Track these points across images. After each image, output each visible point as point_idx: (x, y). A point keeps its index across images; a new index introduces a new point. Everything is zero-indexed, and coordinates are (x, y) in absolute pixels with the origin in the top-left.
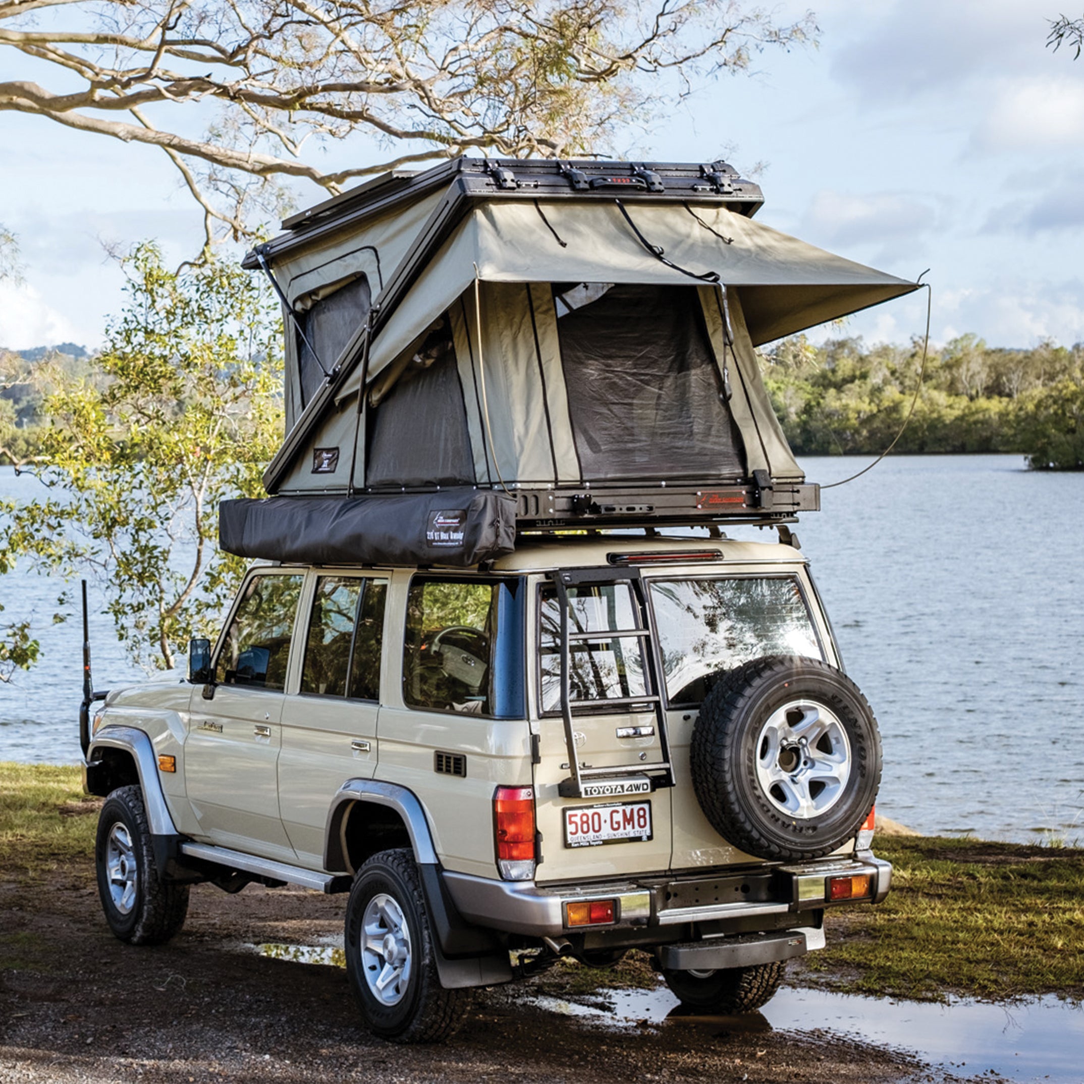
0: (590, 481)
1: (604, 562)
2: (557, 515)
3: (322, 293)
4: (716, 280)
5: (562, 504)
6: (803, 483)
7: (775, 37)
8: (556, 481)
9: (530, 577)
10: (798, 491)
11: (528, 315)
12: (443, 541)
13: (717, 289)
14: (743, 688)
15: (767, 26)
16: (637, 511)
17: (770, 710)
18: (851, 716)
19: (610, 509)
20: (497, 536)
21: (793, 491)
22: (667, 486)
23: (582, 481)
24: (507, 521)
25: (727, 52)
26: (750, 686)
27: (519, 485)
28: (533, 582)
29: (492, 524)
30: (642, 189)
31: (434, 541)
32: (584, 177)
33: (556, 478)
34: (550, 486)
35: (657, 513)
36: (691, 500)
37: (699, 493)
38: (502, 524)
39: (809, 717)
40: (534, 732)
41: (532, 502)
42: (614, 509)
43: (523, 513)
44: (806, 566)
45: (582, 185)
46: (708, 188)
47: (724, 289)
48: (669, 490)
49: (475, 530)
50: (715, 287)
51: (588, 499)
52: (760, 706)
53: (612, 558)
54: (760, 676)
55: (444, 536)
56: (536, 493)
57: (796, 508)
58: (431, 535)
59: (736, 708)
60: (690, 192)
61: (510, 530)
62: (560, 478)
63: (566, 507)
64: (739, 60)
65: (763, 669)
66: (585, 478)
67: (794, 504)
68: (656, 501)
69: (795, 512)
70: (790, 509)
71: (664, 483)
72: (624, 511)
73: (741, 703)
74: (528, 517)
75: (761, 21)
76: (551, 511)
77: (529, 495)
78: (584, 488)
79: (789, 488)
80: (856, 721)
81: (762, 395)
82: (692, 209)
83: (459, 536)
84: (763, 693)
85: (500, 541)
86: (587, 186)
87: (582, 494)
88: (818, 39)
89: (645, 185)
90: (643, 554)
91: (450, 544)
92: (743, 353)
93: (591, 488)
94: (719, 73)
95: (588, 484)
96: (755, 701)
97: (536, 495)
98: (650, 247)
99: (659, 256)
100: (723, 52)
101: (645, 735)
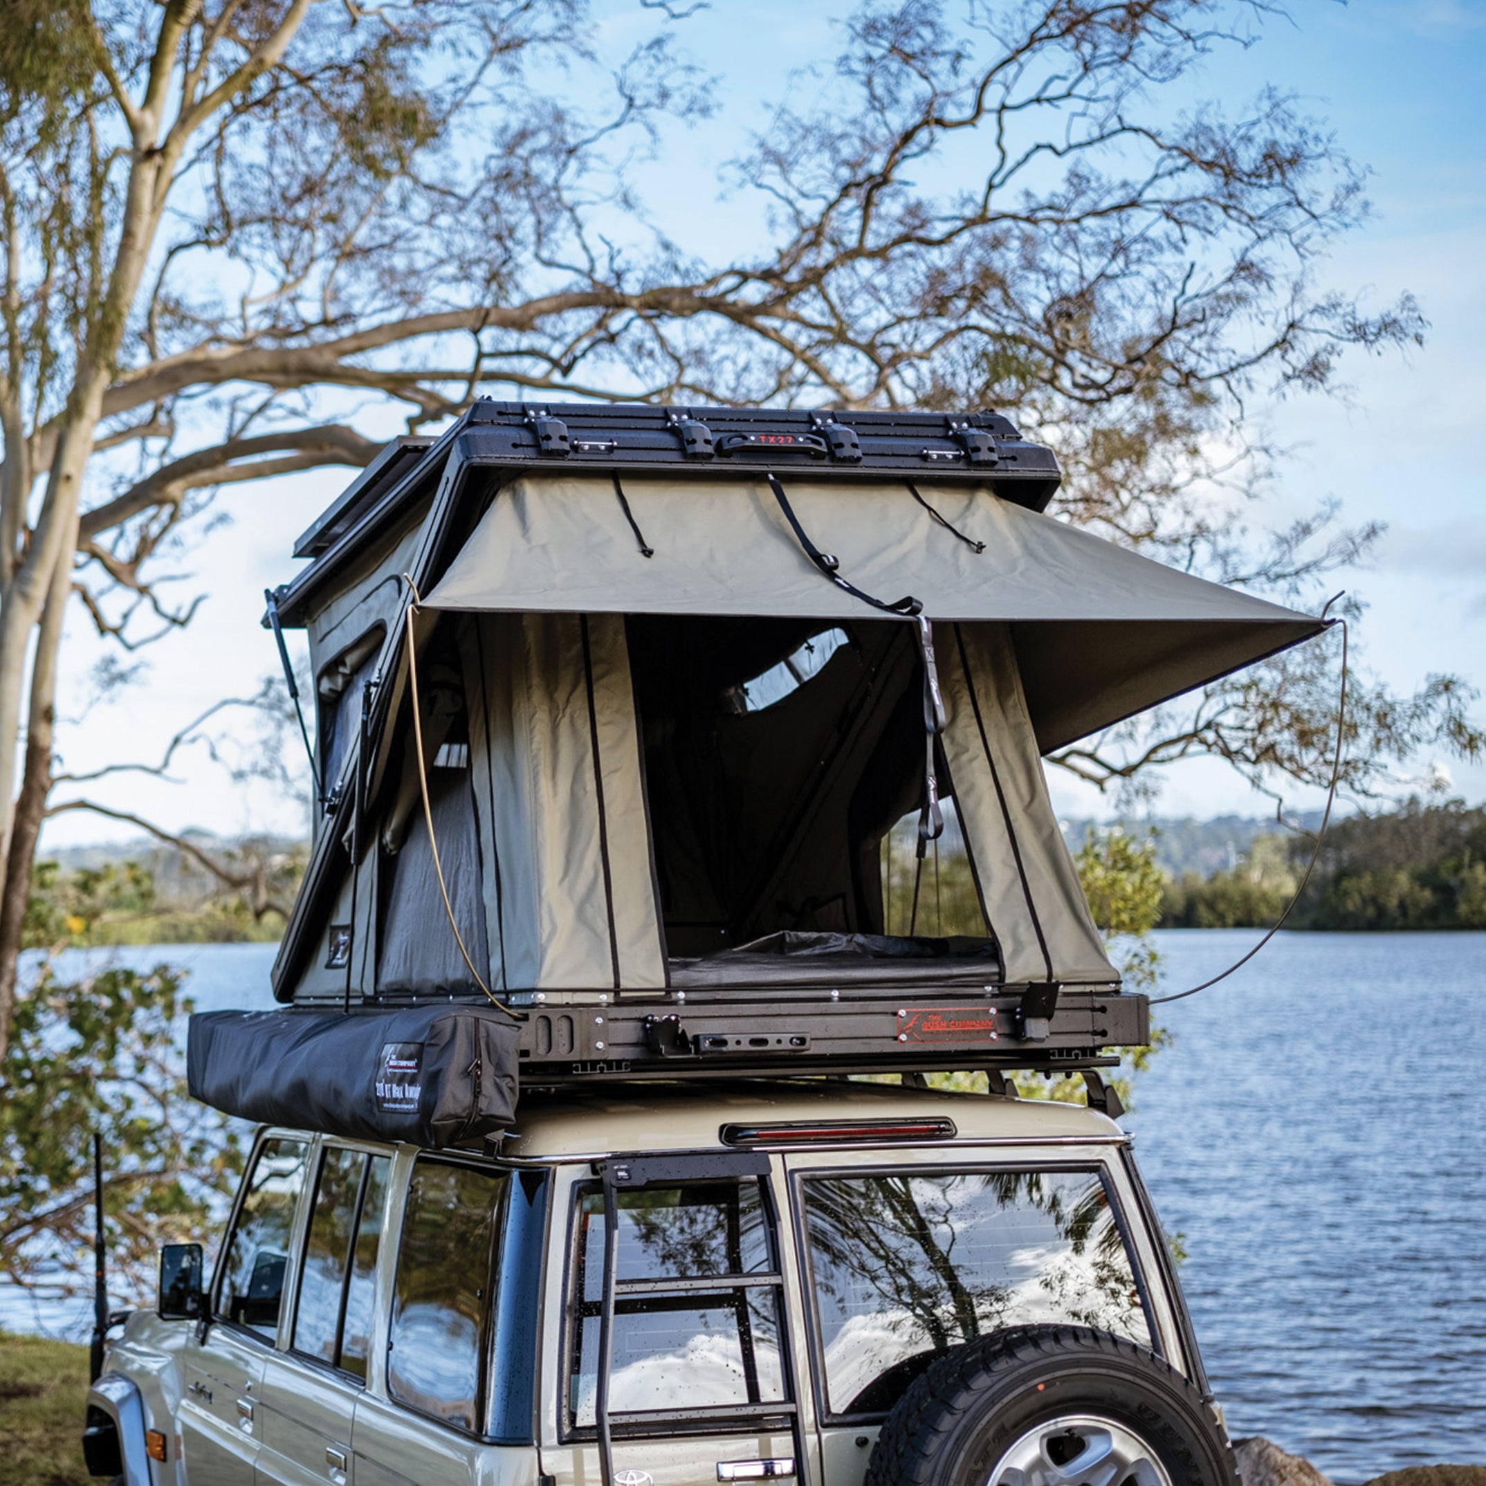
0: (686, 990)
1: (714, 1143)
2: (616, 1054)
3: (351, 660)
4: (915, 611)
5: (628, 1032)
6: (1117, 992)
7: (1360, 332)
8: (617, 989)
9: (561, 1170)
10: (1103, 1009)
11: (582, 686)
12: (395, 1101)
13: (913, 628)
14: (954, 1391)
15: (1349, 319)
16: (772, 1046)
17: (1007, 1436)
18: (1180, 1448)
19: (719, 1042)
20: (477, 1093)
21: (1093, 1009)
22: (842, 999)
23: (670, 988)
24: (499, 1067)
25: (1298, 358)
26: (968, 1388)
27: (541, 997)
28: (565, 1179)
29: (466, 1073)
30: (818, 456)
31: (384, 1099)
32: (703, 433)
33: (617, 984)
34: (604, 998)
35: (814, 1049)
36: (884, 1025)
37: (902, 1012)
38: (488, 1070)
39: (1095, 1451)
40: (547, 1472)
41: (560, 1028)
42: (724, 1043)
43: (542, 1048)
44: (1124, 1149)
45: (700, 447)
46: (950, 454)
47: (925, 628)
48: (846, 1006)
49: (432, 1083)
50: (909, 623)
51: (671, 1025)
52: (985, 1429)
53: (730, 1133)
54: (988, 1370)
55: (397, 1092)
56: (567, 1011)
57: (1099, 1040)
58: (381, 1089)
59: (936, 1431)
60: (916, 462)
61: (505, 1084)
62: (624, 983)
63: (633, 1039)
64: (1315, 370)
65: (996, 1356)
66: (673, 982)
67: (1095, 1033)
68: (812, 1027)
69: (1100, 1048)
70: (1087, 1041)
71: (835, 993)
72: (746, 1046)
73: (946, 1422)
74: (553, 1057)
75: (1340, 311)
76: (600, 1045)
77: (554, 1015)
78: (675, 1003)
79: (1085, 1001)
80: (1189, 1455)
81: (1046, 832)
82: (920, 493)
83: (414, 1092)
84: (992, 1402)
85: (483, 1103)
86: (710, 449)
87: (660, 1014)
88: (1420, 331)
89: (824, 449)
90: (789, 1125)
91: (405, 1106)
92: (1012, 755)
93: (688, 1002)
94: (1287, 389)
95: (681, 995)
96: (976, 1419)
97: (569, 1013)
98: (817, 558)
99: (829, 571)
100: (1291, 356)
101: (782, 1476)
